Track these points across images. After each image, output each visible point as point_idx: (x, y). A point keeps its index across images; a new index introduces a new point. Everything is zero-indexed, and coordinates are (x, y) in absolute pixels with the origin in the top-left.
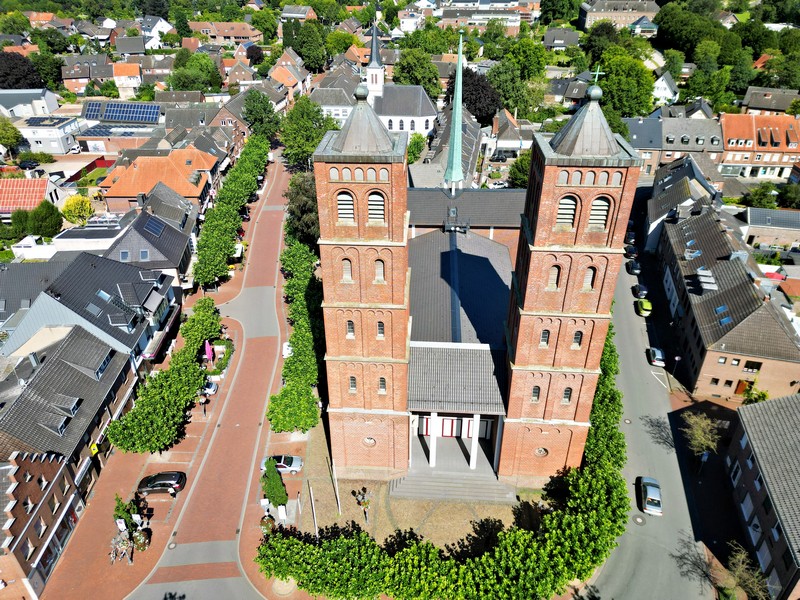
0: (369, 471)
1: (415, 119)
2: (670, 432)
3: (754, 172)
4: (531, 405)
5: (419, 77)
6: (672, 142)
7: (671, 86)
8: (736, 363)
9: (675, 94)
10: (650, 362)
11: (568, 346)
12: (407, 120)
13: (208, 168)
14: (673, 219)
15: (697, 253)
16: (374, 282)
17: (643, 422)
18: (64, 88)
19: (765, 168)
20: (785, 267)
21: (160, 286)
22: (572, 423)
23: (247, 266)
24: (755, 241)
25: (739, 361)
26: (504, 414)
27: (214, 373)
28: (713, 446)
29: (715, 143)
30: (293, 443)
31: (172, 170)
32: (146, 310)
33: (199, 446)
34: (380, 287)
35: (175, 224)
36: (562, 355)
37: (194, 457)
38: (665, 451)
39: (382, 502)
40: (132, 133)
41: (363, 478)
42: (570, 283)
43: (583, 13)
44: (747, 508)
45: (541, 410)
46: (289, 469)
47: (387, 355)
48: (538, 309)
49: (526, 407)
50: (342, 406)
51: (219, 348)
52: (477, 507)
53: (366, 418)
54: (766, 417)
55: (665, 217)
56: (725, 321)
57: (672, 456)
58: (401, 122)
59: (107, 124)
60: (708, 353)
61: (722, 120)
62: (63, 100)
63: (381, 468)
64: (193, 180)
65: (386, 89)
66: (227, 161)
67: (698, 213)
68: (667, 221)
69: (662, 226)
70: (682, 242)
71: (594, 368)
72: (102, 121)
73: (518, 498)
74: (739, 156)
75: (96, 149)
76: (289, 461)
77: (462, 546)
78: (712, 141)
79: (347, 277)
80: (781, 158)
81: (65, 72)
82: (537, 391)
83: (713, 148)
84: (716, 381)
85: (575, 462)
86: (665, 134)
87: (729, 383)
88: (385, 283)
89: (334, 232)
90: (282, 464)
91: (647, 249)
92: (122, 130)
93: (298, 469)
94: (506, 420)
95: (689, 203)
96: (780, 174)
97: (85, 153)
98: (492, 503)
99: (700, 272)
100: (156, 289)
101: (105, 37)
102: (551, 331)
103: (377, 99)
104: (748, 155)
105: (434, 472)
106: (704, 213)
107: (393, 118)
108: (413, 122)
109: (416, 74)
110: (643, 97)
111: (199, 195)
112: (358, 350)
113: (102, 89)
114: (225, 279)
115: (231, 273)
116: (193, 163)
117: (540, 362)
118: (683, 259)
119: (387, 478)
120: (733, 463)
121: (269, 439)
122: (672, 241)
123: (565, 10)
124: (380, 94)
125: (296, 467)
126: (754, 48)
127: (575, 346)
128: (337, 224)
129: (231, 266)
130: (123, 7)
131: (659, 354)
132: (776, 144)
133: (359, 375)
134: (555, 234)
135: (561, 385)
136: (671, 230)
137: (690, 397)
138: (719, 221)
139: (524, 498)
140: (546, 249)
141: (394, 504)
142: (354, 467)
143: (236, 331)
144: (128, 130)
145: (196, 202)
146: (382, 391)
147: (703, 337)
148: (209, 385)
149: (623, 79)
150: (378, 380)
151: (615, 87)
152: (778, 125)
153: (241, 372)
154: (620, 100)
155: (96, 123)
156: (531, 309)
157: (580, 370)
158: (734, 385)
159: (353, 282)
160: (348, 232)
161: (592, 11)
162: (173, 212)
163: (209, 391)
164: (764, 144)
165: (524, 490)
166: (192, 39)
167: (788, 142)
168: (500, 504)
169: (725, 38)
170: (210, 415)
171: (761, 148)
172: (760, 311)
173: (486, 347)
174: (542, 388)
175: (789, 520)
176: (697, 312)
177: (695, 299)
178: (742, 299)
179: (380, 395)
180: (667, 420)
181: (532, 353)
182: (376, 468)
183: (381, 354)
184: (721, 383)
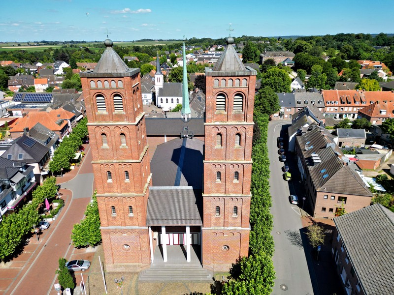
0: (127, 266)
1: (178, 98)
2: (300, 238)
3: (341, 116)
4: (216, 218)
5: (180, 79)
6: (300, 103)
7: (300, 84)
8: (333, 198)
9: (303, 86)
10: (291, 202)
11: (232, 181)
12: (175, 99)
13: (68, 118)
14: (300, 134)
15: (311, 147)
16: (121, 147)
17: (287, 234)
18: (8, 90)
19: (346, 114)
20: (358, 155)
21: (24, 171)
22: (240, 228)
23: (82, 164)
24: (343, 145)
25: (334, 197)
26: (201, 225)
27: (49, 217)
28: (322, 241)
29: (321, 103)
30: (88, 253)
31: (47, 118)
32: (12, 182)
33: (31, 257)
34: (124, 149)
35: (42, 142)
36: (229, 186)
37: (26, 264)
38: (299, 248)
39: (133, 284)
40: (36, 107)
41: (124, 271)
42: (228, 143)
43: (261, 58)
44: (344, 276)
45: (222, 221)
46: (80, 268)
47: (132, 192)
48: (213, 160)
49: (213, 220)
50: (108, 225)
51: (55, 205)
52: (190, 284)
53: (122, 231)
54: (348, 222)
55: (296, 133)
56: (325, 176)
57: (301, 251)
58: (172, 99)
59: (25, 104)
60: (318, 194)
61: (323, 93)
62: (7, 95)
63: (134, 264)
64: (58, 123)
65: (164, 85)
66: (81, 116)
67: (311, 130)
68: (297, 135)
69: (295, 138)
70: (304, 144)
71: (248, 193)
72: (23, 102)
73: (213, 279)
74: (332, 109)
75: (17, 115)
76: (81, 263)
78: (319, 102)
79: (105, 145)
80: (353, 109)
81: (10, 82)
82: (218, 209)
83: (320, 106)
84: (324, 209)
85: (245, 253)
86: (296, 100)
87: (331, 210)
88: (127, 147)
89: (96, 118)
90: (76, 265)
91: (289, 150)
92: (32, 105)
93: (86, 268)
94: (203, 228)
95: (307, 126)
96: (353, 117)
97: (11, 117)
98: (198, 282)
99: (313, 155)
100: (22, 172)
101: (35, 70)
102: (221, 172)
103: (160, 89)
104: (337, 108)
105: (166, 265)
106: (314, 129)
107: (168, 98)
108: (178, 99)
109: (179, 78)
110: (286, 86)
111: (60, 130)
112: (115, 190)
113: (27, 90)
114: (67, 170)
115: (72, 168)
116: (61, 116)
117: (218, 191)
118: (305, 150)
119: (138, 270)
120: (335, 252)
121: (73, 252)
122: (299, 143)
123: (253, 57)
124: (162, 87)
125: (85, 267)
126: (337, 68)
127: (235, 181)
128: (97, 114)
129: (73, 164)
130: (48, 59)
131: (295, 198)
132: (350, 103)
133: (116, 205)
134: (217, 115)
135: (231, 205)
136: (299, 139)
137: (312, 220)
138: (321, 132)
139: (217, 279)
140: (212, 124)
141: (140, 285)
142: (119, 264)
143: (68, 196)
144: (34, 105)
145: (59, 133)
146: (131, 215)
147: (315, 185)
148: (43, 223)
149: (276, 78)
150: (127, 208)
151: (272, 81)
152: (349, 94)
153: (66, 216)
154: (276, 87)
155: (20, 103)
156: (209, 160)
157: (240, 195)
158: (334, 211)
159: (108, 148)
160: (103, 118)
161: (265, 57)
162: (43, 136)
163: (44, 227)
164: (344, 103)
165: (218, 273)
166: (77, 70)
167: (355, 102)
168: (203, 282)
169: (324, 64)
170: (41, 240)
171: (343, 105)
172: (342, 169)
173: (191, 188)
174: (221, 208)
175: (364, 277)
176: (312, 174)
177: (310, 168)
178: (333, 165)
179: (130, 217)
180: (299, 232)
181: (213, 186)
182: (131, 264)
183: (128, 191)
184: (327, 210)
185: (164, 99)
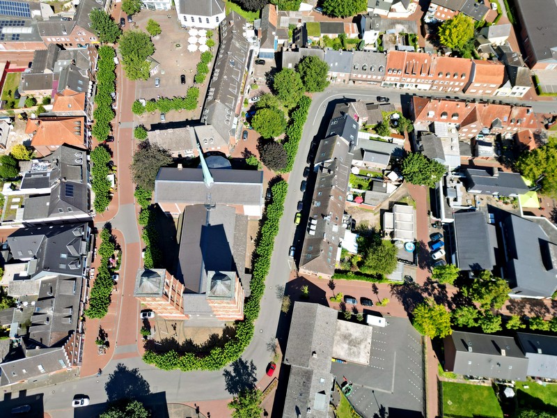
1: (209, 17)
3: (402, 85)
6: (357, 69)
12: (203, 18)
14: (322, 167)
15: (319, 204)
17: (276, 288)
19: (407, 85)
20: (367, 192)
23: (119, 186)
24: (367, 165)
29: (381, 71)
31: (64, 129)
33: (117, 306)
39: (181, 329)
40: (18, 35)
52: (211, 329)
58: (200, 18)
61: (388, 55)
67: (330, 171)
70: (318, 191)
73: (225, 325)
74: (393, 78)
77: (205, 344)
78: (379, 69)
80: (416, 81)
83: (379, 74)
86: (354, 63)
96: (416, 87)
100: (82, 240)
107: (194, 16)
116: (72, 106)
118: (314, 204)
132: (415, 74)
136: (318, 176)
137: (297, 274)
141: (185, 329)
144: (15, 30)
152: (419, 60)
162: (75, 172)
164: (408, 73)
167: (421, 73)
168: (219, 327)
170: (118, 289)
171: (406, 75)
176: (304, 244)
177: (307, 235)
178: (317, 247)
180: (285, 286)
185: (189, 17)
